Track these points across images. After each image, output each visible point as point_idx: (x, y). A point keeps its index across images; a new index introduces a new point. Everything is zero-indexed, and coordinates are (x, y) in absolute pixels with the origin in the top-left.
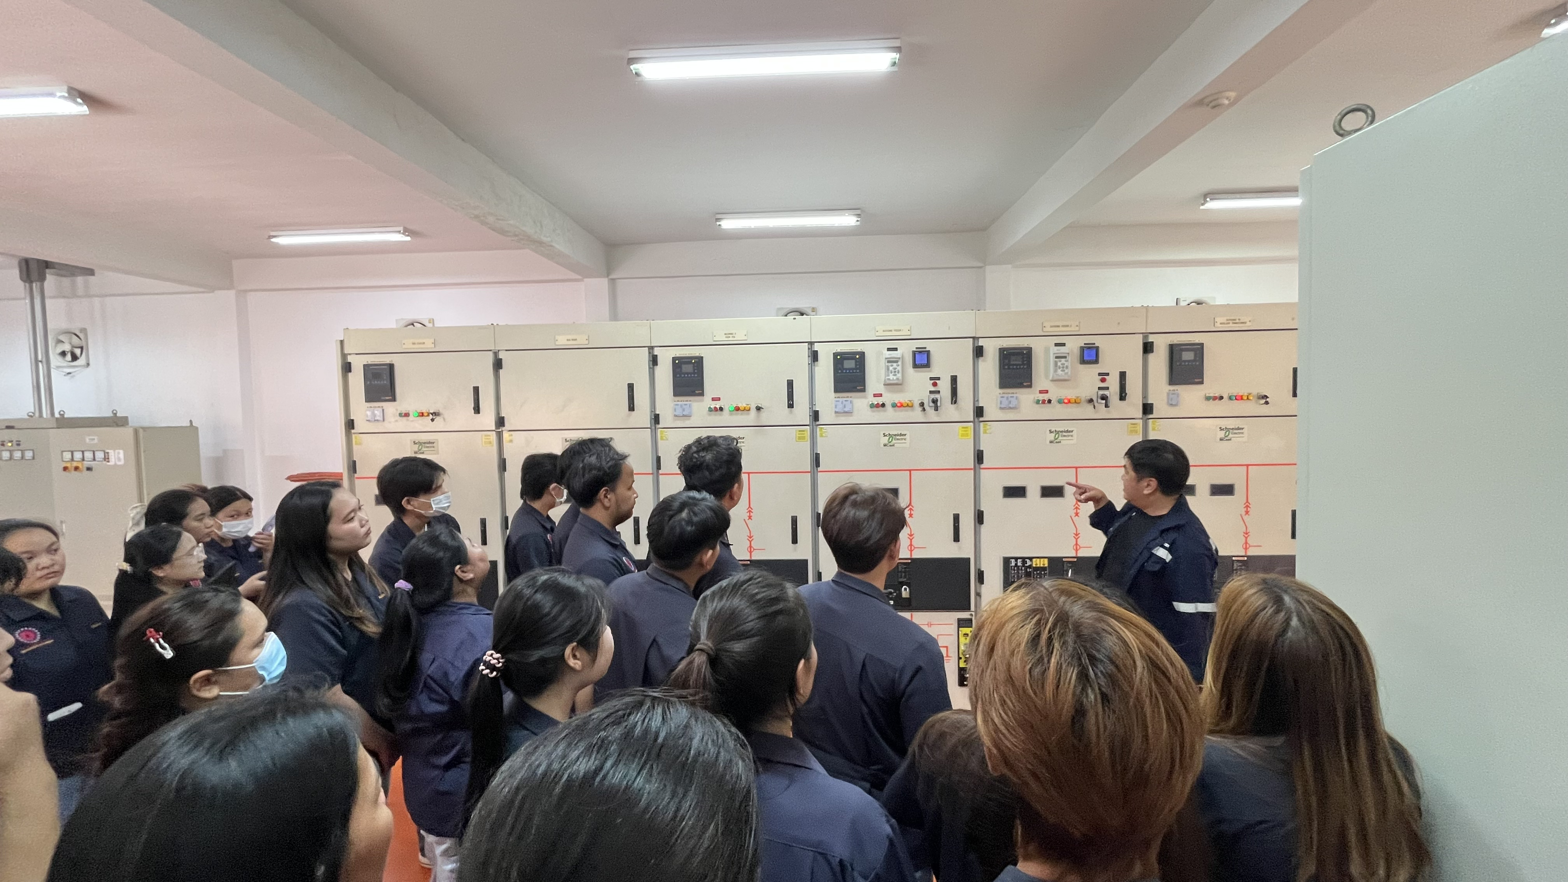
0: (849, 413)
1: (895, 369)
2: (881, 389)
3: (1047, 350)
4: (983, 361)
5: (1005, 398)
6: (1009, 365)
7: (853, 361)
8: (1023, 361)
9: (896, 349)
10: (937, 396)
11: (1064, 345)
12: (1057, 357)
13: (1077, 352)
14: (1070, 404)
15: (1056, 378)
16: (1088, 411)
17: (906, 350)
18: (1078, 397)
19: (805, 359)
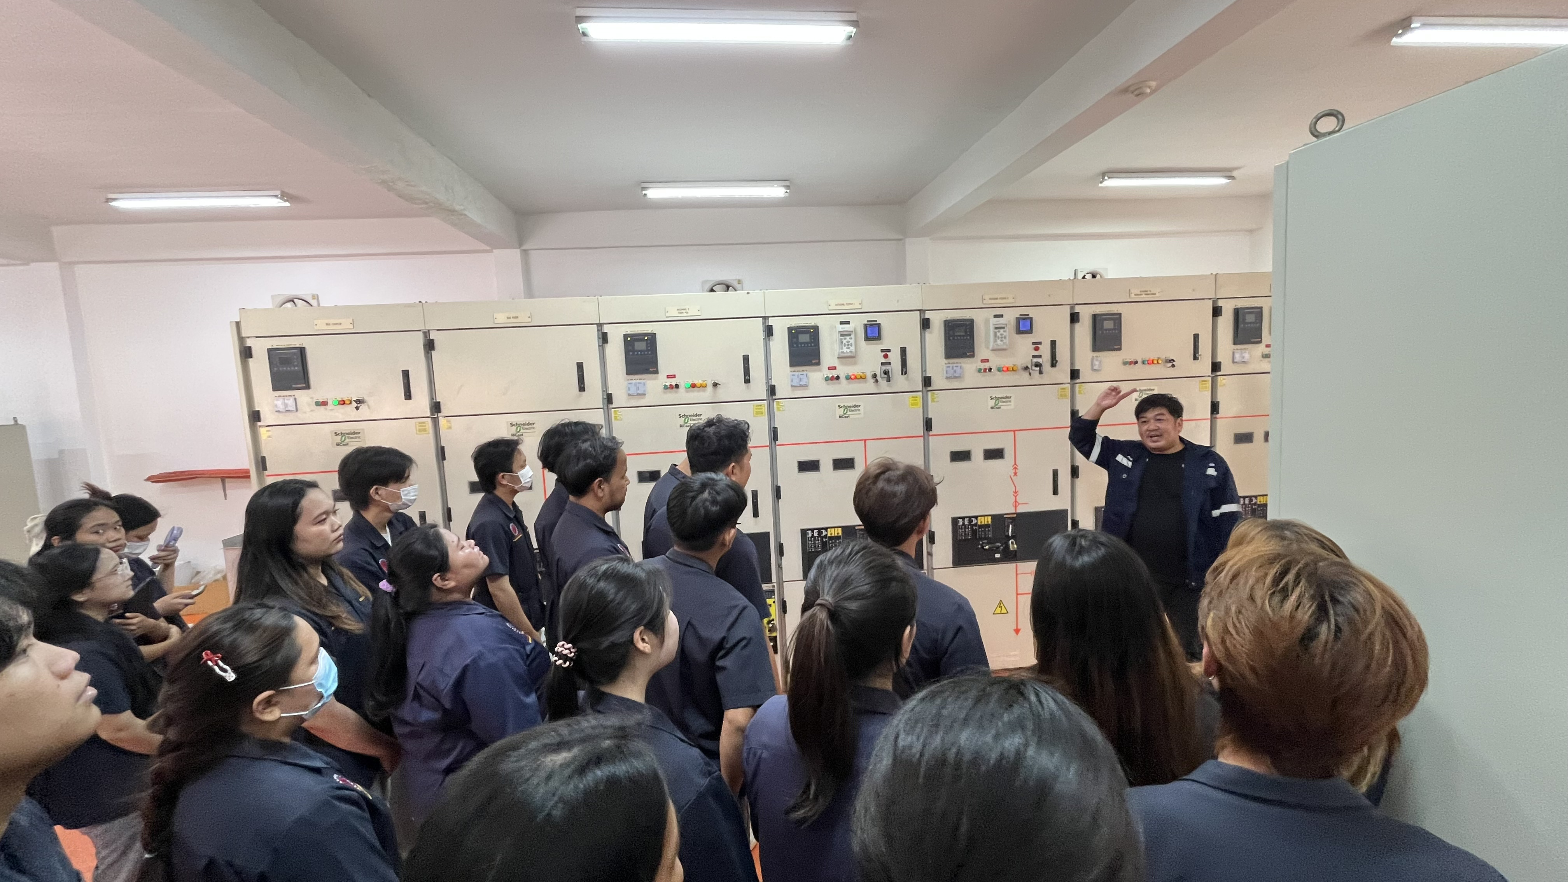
0: (805, 386)
1: (848, 342)
2: (835, 362)
3: (987, 321)
4: (931, 333)
5: (951, 368)
6: (954, 336)
7: (808, 335)
8: (966, 332)
9: (848, 323)
10: (888, 367)
11: (1002, 316)
12: (996, 328)
13: (1013, 322)
14: (1008, 372)
15: (996, 347)
16: (1024, 378)
17: (857, 323)
18: (1015, 365)
19: (760, 334)
